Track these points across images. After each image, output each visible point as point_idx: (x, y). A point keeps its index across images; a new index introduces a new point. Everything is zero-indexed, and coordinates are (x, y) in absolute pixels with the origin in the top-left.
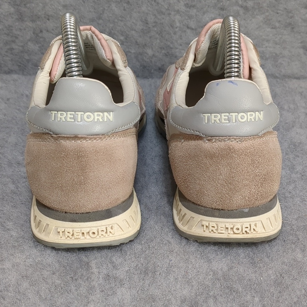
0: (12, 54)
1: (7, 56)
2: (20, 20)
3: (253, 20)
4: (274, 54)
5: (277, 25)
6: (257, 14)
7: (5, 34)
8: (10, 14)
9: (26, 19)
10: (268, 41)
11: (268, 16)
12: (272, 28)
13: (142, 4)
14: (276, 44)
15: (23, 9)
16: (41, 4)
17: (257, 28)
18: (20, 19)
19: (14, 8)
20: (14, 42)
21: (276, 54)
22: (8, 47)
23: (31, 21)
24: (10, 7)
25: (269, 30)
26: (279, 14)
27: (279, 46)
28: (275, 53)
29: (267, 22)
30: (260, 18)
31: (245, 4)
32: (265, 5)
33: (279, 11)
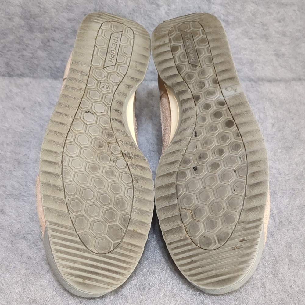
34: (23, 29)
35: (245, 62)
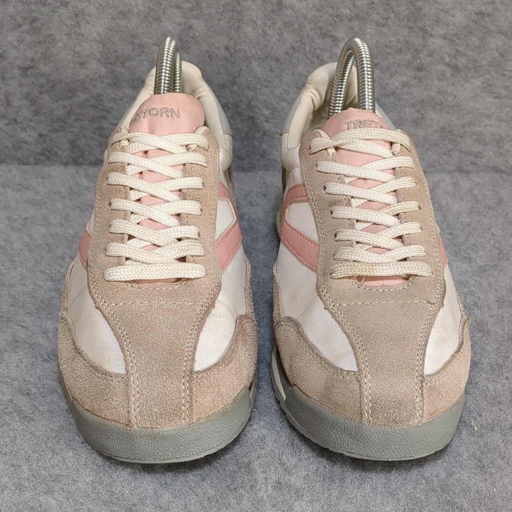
0: (101, 135)
1: (93, 138)
2: (114, 86)
3: (467, 85)
4: (498, 137)
5: (503, 92)
6: (472, 77)
7: (92, 106)
8: (100, 77)
9: (123, 84)
10: (488, 116)
11: (489, 79)
12: (496, 97)
13: (298, 61)
14: (501, 121)
15: (119, 69)
16: (146, 63)
17: (473, 97)
18: (115, 84)
19: (107, 69)
20: (104, 118)
21: (501, 136)
22: (96, 125)
23: (130, 87)
24: (100, 66)
25: (491, 100)
26: (506, 77)
27: (505, 124)
28: (499, 134)
29: (488, 88)
30: (477, 82)
31: (454, 61)
32: (484, 62)
33: (506, 73)
34: (102, 82)
35: (488, 140)
